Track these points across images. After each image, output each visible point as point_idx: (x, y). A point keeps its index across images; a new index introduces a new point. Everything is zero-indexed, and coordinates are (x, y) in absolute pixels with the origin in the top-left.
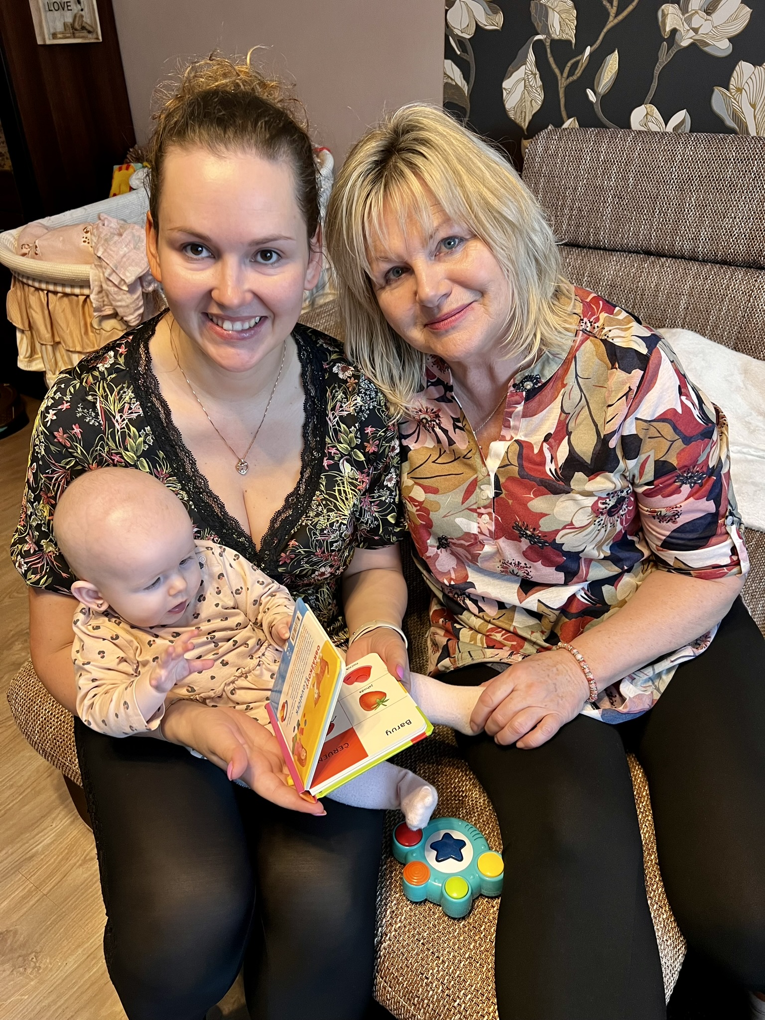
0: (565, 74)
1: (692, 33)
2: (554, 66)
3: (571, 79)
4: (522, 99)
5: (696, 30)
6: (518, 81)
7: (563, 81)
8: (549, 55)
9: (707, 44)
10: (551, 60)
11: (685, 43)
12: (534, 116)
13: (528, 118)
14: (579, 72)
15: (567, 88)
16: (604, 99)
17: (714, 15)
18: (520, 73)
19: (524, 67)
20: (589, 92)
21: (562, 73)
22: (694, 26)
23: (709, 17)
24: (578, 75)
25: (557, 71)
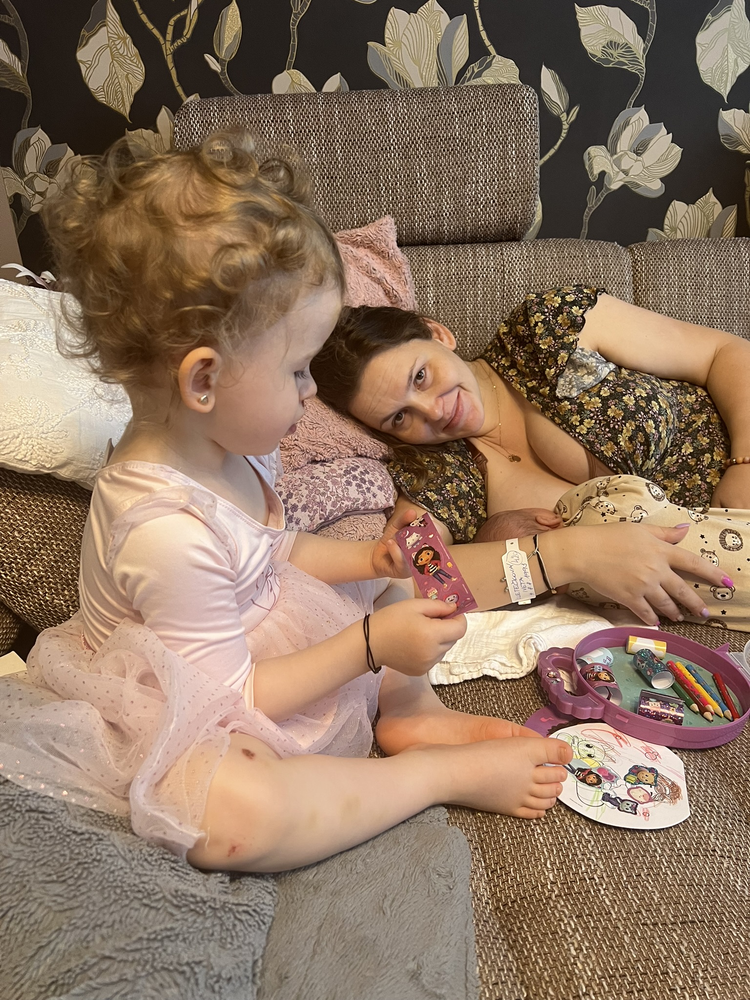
0: (169, 37)
2: (150, 26)
3: (179, 42)
4: (112, 75)
6: (101, 49)
7: (168, 44)
8: (140, 12)
10: (144, 18)
12: (136, 96)
13: (129, 100)
14: (188, 32)
15: (176, 54)
16: (233, 66)
18: (100, 38)
19: (105, 28)
20: (208, 57)
21: (164, 34)
24: (188, 36)
25: (156, 32)
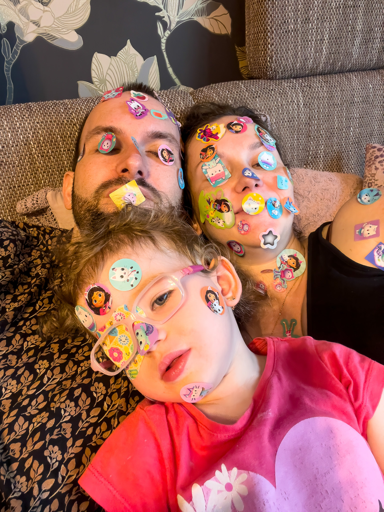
1: (33, 27)
5: (37, 23)
9: (55, 38)
11: (29, 38)
17: (51, 5)
22: (32, 18)
23: (46, 8)
